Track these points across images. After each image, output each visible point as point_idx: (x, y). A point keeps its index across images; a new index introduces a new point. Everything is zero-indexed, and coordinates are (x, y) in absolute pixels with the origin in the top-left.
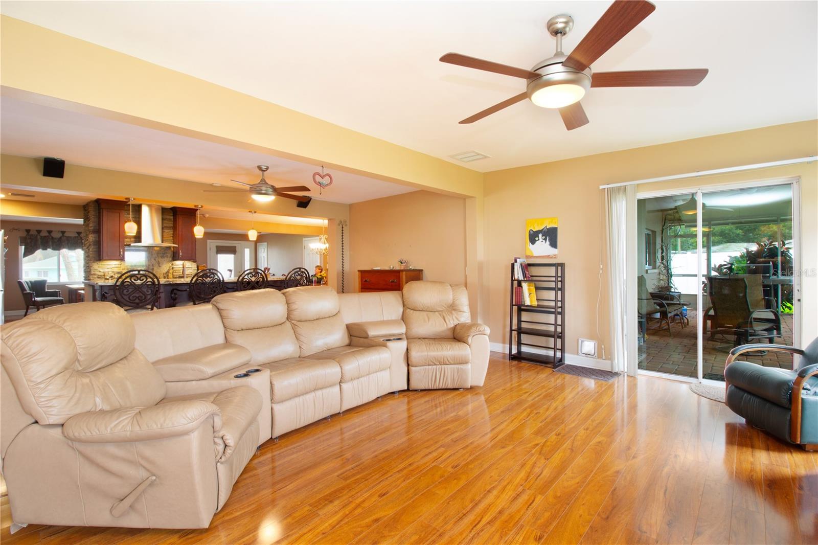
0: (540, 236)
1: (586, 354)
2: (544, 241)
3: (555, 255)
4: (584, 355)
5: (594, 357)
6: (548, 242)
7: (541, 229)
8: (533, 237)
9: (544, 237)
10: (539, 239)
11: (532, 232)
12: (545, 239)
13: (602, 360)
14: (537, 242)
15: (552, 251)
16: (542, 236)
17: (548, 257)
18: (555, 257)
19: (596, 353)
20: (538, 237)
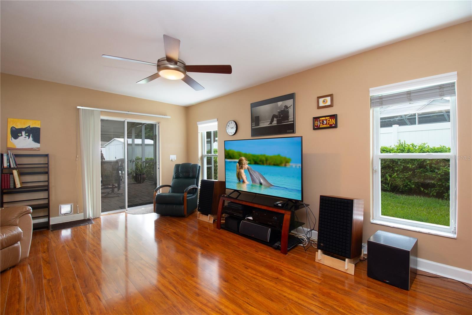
0: (23, 133)
1: (65, 214)
2: (27, 137)
3: (38, 148)
4: (64, 215)
5: (71, 214)
6: (31, 138)
7: (24, 127)
8: (16, 133)
9: (27, 134)
10: (22, 136)
11: (14, 129)
12: (29, 136)
13: (77, 214)
14: (20, 137)
15: (36, 145)
16: (25, 133)
17: (31, 149)
18: (38, 149)
19: (72, 211)
20: (21, 133)
